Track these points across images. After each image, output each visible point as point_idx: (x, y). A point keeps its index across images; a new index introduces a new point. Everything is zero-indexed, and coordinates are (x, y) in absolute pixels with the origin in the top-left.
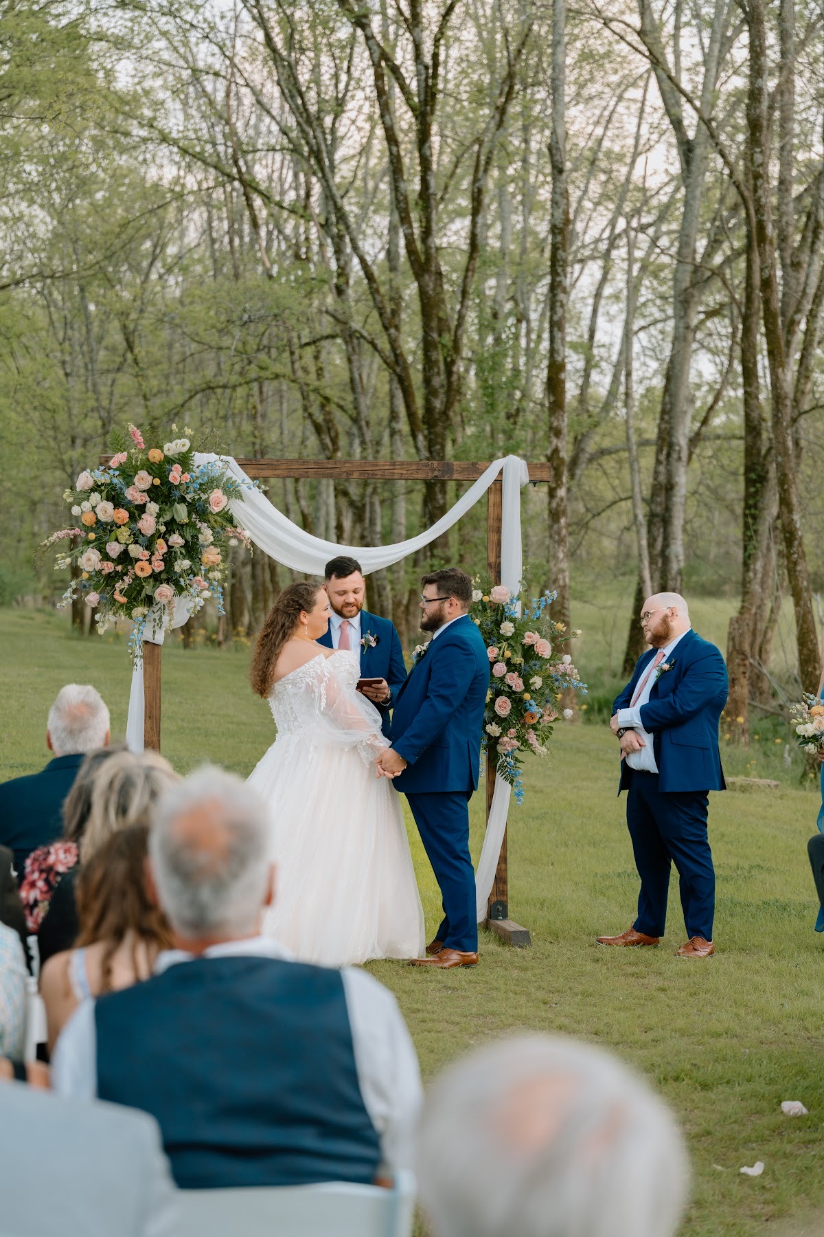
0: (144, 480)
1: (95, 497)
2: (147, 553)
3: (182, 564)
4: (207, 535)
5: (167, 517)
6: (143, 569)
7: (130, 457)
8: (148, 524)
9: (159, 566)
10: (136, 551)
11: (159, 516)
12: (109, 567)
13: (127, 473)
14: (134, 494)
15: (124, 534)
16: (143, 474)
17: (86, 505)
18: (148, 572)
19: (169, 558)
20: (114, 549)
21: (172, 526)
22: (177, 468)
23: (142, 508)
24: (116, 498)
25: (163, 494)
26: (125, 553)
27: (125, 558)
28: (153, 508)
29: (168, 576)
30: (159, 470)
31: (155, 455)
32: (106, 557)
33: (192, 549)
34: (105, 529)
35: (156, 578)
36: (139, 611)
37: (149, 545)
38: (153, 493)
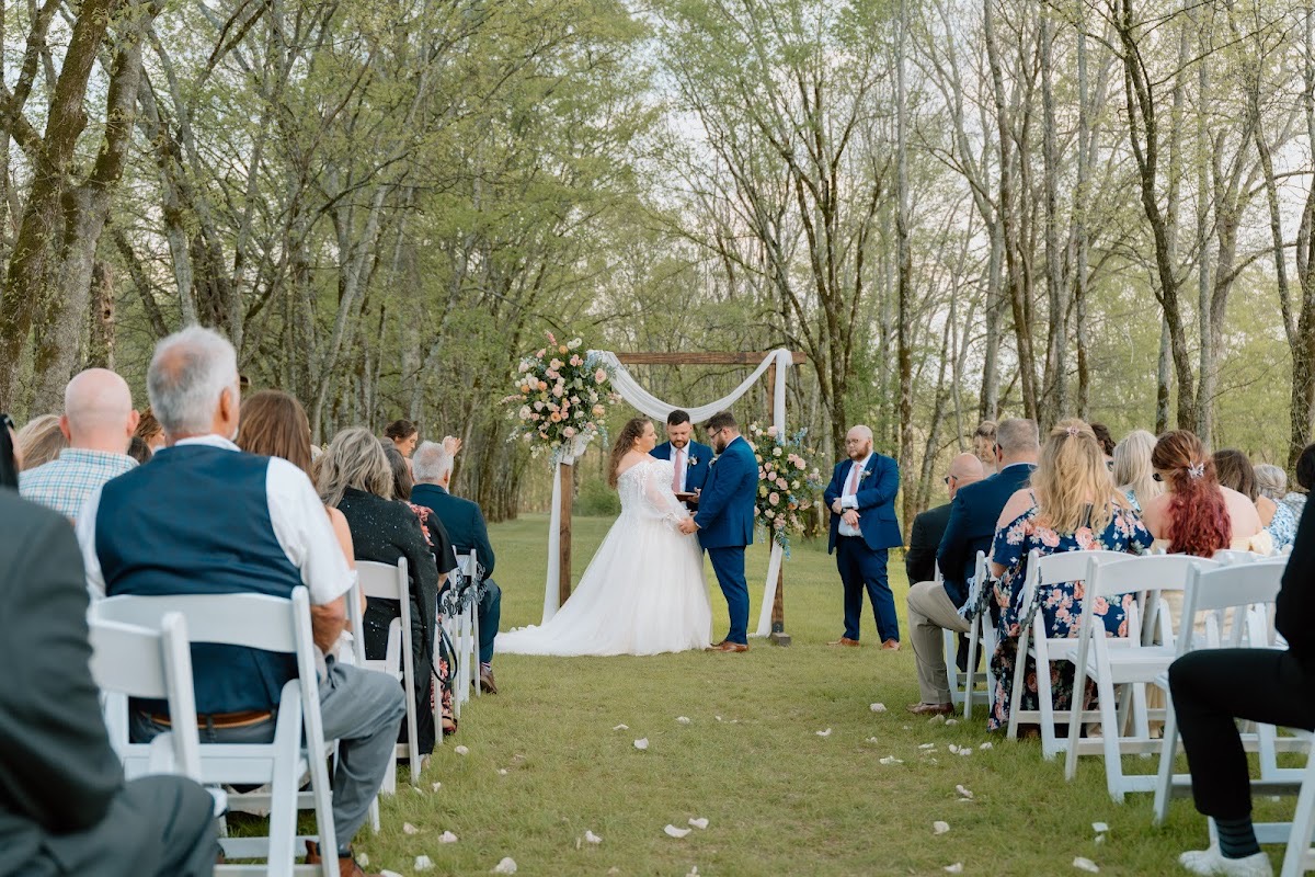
0: (556, 364)
1: (529, 375)
2: (558, 408)
3: (579, 414)
4: (594, 397)
5: (570, 386)
6: (556, 417)
7: (547, 351)
8: (558, 390)
9: (565, 416)
10: (552, 406)
11: (565, 385)
12: (536, 417)
13: (546, 361)
14: (550, 374)
15: (544, 396)
16: (555, 360)
17: (524, 380)
18: (559, 420)
19: (571, 411)
20: (539, 406)
21: (573, 392)
22: (576, 356)
23: (555, 381)
24: (541, 376)
25: (568, 372)
26: (546, 408)
27: (546, 412)
28: (562, 380)
29: (570, 421)
30: (566, 358)
31: (563, 349)
32: (534, 411)
33: (585, 406)
34: (532, 395)
35: (564, 423)
36: (556, 443)
37: (559, 404)
38: (562, 371)
